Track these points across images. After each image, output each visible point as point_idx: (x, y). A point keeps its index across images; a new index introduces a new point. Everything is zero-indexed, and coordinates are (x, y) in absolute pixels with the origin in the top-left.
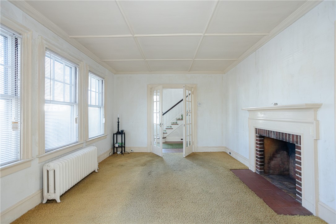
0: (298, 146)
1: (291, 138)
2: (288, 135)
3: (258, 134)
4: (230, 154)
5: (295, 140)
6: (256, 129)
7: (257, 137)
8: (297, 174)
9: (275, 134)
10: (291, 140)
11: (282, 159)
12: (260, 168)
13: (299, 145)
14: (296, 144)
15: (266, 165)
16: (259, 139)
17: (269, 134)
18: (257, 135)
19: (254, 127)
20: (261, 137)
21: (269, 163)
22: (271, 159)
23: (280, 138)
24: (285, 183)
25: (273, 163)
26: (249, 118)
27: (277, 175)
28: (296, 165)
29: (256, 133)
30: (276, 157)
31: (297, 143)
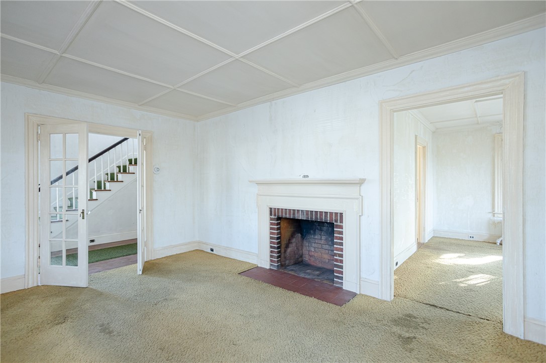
0: (337, 225)
1: (328, 216)
2: (324, 213)
3: (275, 215)
4: (212, 250)
5: (334, 219)
6: (271, 209)
7: (271, 219)
8: (336, 256)
9: (305, 213)
10: (329, 219)
11: (297, 244)
12: (277, 261)
13: (339, 224)
14: (335, 223)
15: (282, 256)
16: (276, 222)
17: (294, 214)
18: (273, 217)
19: (267, 206)
20: (279, 219)
21: (285, 252)
22: (287, 246)
23: (312, 218)
24: (308, 271)
25: (289, 250)
26: (257, 195)
27: (292, 265)
28: (335, 246)
29: (271, 214)
30: (291, 243)
31: (336, 221)
